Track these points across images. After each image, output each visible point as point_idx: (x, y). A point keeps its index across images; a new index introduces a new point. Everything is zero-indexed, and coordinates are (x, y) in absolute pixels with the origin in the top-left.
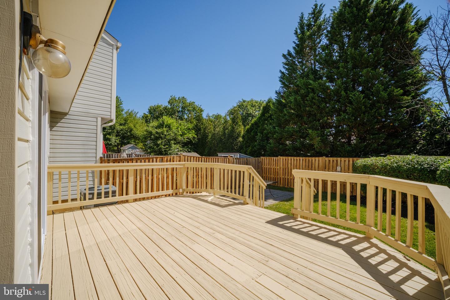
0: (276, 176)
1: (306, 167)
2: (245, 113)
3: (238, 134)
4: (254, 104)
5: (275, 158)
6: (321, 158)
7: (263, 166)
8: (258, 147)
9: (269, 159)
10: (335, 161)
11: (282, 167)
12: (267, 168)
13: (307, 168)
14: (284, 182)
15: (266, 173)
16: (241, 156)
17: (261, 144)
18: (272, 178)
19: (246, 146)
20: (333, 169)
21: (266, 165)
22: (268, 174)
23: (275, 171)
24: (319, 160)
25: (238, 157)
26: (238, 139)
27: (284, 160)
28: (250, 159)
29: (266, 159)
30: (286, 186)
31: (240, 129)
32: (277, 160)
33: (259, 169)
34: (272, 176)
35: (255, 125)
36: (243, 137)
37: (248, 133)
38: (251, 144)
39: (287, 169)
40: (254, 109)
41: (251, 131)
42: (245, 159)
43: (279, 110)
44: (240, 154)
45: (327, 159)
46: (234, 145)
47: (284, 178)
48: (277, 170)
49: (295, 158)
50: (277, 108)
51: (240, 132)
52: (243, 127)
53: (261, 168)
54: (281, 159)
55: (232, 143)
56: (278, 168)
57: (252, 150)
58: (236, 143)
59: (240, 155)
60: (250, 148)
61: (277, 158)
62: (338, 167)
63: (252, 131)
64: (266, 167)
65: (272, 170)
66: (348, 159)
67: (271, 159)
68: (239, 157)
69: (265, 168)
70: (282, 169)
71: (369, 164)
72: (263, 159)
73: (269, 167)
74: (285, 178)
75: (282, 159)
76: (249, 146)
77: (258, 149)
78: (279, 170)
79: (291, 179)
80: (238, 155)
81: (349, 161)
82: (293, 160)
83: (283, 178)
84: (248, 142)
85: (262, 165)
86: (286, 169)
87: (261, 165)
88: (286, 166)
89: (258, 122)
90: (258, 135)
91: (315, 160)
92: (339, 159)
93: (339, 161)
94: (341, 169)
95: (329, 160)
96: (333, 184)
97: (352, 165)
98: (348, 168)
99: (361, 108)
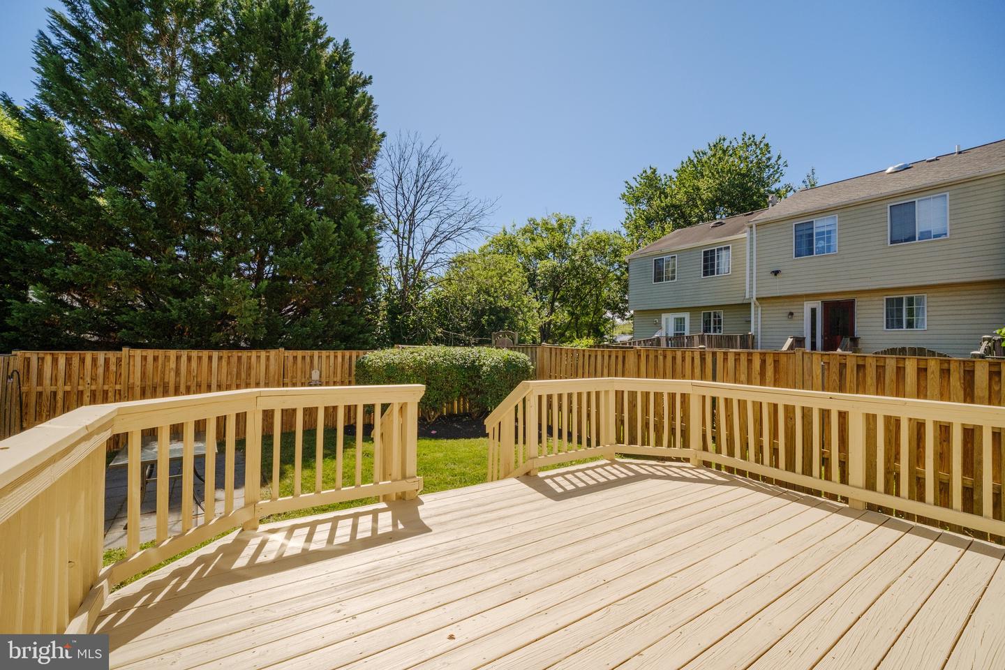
1: (229, 378)
5: (101, 355)
6: (273, 353)
7: (29, 388)
9: (68, 360)
10: (308, 359)
13: (235, 378)
20: (303, 376)
21: (47, 382)
24: (268, 358)
32: (113, 360)
39: (159, 390)
45: (290, 354)
48: (111, 394)
49: (194, 353)
54: (135, 356)
56: (118, 387)
62: (313, 372)
65: (86, 400)
67: (82, 359)
70: (138, 390)
71: (397, 361)
72: (26, 359)
73: (68, 388)
75: (138, 359)
81: (336, 357)
82: (184, 359)
85: (21, 383)
86: (154, 389)
91: (258, 357)
92: (316, 353)
93: (316, 358)
94: (320, 377)
95: (294, 357)
96: (307, 416)
97: (342, 365)
98: (334, 373)
99: (326, 250)
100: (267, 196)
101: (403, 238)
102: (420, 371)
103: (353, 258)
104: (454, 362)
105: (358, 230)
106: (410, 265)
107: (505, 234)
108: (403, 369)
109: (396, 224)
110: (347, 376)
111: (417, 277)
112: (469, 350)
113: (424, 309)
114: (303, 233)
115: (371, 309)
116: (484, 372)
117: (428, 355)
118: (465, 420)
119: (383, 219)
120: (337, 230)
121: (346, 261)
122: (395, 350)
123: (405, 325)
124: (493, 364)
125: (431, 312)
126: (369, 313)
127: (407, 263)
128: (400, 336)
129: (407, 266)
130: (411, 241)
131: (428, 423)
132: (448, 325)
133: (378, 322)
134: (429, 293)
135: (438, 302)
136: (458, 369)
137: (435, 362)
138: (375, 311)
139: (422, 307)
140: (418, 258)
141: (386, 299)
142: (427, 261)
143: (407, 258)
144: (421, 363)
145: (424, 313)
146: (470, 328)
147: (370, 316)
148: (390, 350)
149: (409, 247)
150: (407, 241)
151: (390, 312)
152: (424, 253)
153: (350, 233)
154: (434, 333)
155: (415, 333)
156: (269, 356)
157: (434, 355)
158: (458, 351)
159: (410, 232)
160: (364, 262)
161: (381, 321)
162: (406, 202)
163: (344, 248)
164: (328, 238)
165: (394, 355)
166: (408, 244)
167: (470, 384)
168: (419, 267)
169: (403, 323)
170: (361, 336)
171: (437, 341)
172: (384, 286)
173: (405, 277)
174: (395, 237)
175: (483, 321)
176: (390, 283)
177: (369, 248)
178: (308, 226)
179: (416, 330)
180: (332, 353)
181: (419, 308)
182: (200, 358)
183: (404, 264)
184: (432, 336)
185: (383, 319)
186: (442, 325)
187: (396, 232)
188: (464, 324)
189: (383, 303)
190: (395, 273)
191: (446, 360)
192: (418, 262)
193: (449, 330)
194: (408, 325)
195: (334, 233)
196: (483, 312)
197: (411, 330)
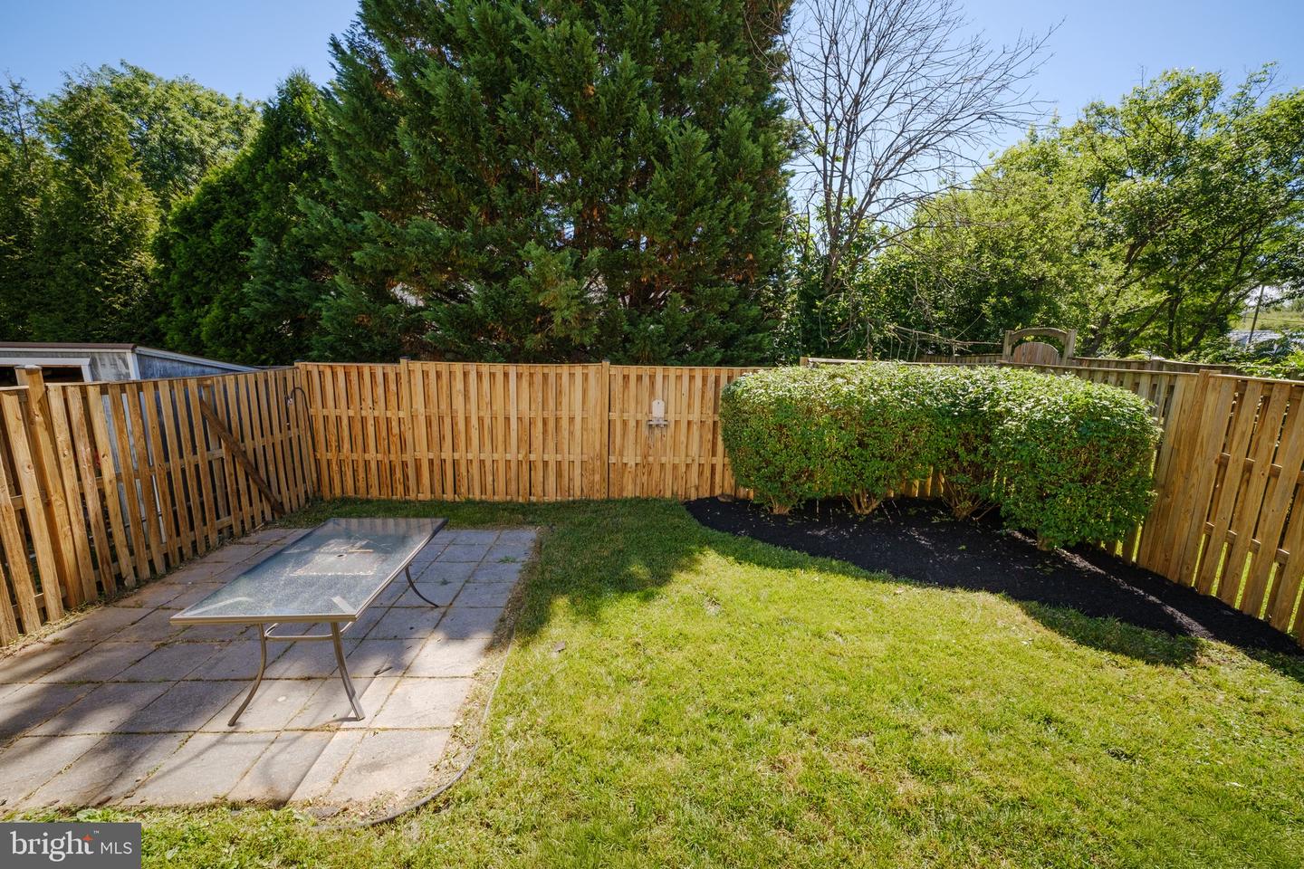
0: (393, 457)
1: (533, 407)
2: (157, 137)
3: (120, 230)
4: (205, 105)
5: (379, 368)
6: (592, 369)
7: (316, 410)
8: (266, 306)
9: (347, 374)
10: (646, 381)
11: (422, 410)
12: (339, 419)
13: (540, 408)
14: (437, 477)
15: (334, 444)
16: (157, 364)
17: (279, 293)
18: (373, 466)
19: (188, 300)
20: (639, 410)
21: (330, 403)
22: (346, 446)
23: (384, 434)
24: (585, 377)
25: (134, 375)
26: (125, 258)
27: (433, 376)
28: (230, 379)
29: (328, 373)
30: (449, 496)
31: (133, 203)
32: (392, 377)
33: (294, 431)
34: (372, 455)
35: (231, 193)
36: (162, 249)
37: (192, 231)
38: (217, 291)
39: (448, 421)
40: (208, 131)
41: (208, 225)
42: (192, 384)
43: (364, 128)
44: (140, 349)
45: (618, 371)
46: (106, 288)
47: (437, 462)
48: (395, 424)
49: (485, 368)
50: (355, 117)
51: (136, 223)
52: (149, 197)
53: (302, 424)
54: (415, 371)
55: (85, 279)
56: (401, 414)
57: (226, 319)
58: (115, 282)
59: (140, 357)
60: (216, 311)
61: (390, 368)
62: (655, 403)
63: (217, 226)
64: (331, 412)
65: (371, 430)
66: (687, 372)
67: (360, 375)
68: (143, 374)
69: (326, 418)
70: (422, 419)
72: (308, 373)
73: (351, 413)
74: (443, 461)
75: (419, 375)
76: (208, 300)
77: (264, 316)
78: (406, 427)
79: (470, 462)
80: (131, 358)
81: (692, 378)
82: (473, 376)
83: (431, 462)
84: (196, 281)
85: (308, 404)
86: (441, 419)
87: (300, 407)
88: (444, 406)
89: (246, 181)
90: (252, 244)
91: (572, 375)
92: (659, 370)
93: (659, 379)
94: (666, 412)
95: (624, 376)
96: (646, 477)
97: (703, 392)
98: (689, 406)
99: (692, 186)
100: (598, 103)
101: (835, 158)
102: (847, 418)
103: (738, 197)
104: (928, 402)
105: (749, 144)
106: (845, 211)
107: (1034, 142)
108: (809, 411)
109: (822, 135)
110: (710, 412)
111: (855, 230)
112: (963, 373)
113: (864, 287)
114: (652, 157)
115: (774, 292)
116: (1005, 432)
117: (867, 382)
118: (936, 520)
119: (800, 128)
120: (713, 145)
121: (725, 203)
122: (800, 370)
123: (828, 318)
124: (1038, 416)
125: (877, 293)
126: (769, 299)
127: (838, 207)
128: (818, 336)
129: (837, 213)
130: (849, 162)
131: (856, 517)
132: (909, 317)
133: (782, 313)
134: (876, 259)
135: (892, 274)
136: (934, 417)
137: (883, 400)
138: (779, 294)
139: (863, 285)
140: (859, 191)
141: (800, 273)
142: (879, 195)
143: (840, 198)
144: (850, 398)
145: (864, 294)
146: (952, 321)
147: (770, 304)
148: (789, 370)
149: (844, 176)
150: (839, 165)
151: (803, 295)
152: (873, 178)
153: (734, 151)
154: (881, 332)
155: (843, 332)
156: (587, 374)
157: (880, 385)
158: (937, 374)
159: (848, 145)
160: (757, 206)
161: (788, 311)
162: (843, 87)
163: (722, 181)
164: (695, 164)
165: (795, 381)
166: (843, 172)
167: (961, 451)
168: (861, 212)
169: (825, 313)
170: (751, 337)
171: (889, 350)
172: (797, 251)
173: (836, 234)
174: (819, 161)
175: (985, 309)
176: (806, 246)
177: (768, 181)
178: (663, 146)
179: (848, 326)
180: (685, 370)
181: (856, 286)
182: (492, 375)
183: (833, 209)
184: (877, 337)
185: (792, 309)
186: (896, 317)
187: (822, 151)
188: (941, 314)
189: (794, 279)
190: (816, 227)
191: (907, 395)
192: (858, 203)
193: (910, 326)
194: (835, 317)
195: (704, 151)
196: (984, 290)
197: (838, 325)
